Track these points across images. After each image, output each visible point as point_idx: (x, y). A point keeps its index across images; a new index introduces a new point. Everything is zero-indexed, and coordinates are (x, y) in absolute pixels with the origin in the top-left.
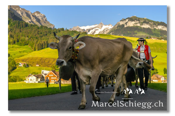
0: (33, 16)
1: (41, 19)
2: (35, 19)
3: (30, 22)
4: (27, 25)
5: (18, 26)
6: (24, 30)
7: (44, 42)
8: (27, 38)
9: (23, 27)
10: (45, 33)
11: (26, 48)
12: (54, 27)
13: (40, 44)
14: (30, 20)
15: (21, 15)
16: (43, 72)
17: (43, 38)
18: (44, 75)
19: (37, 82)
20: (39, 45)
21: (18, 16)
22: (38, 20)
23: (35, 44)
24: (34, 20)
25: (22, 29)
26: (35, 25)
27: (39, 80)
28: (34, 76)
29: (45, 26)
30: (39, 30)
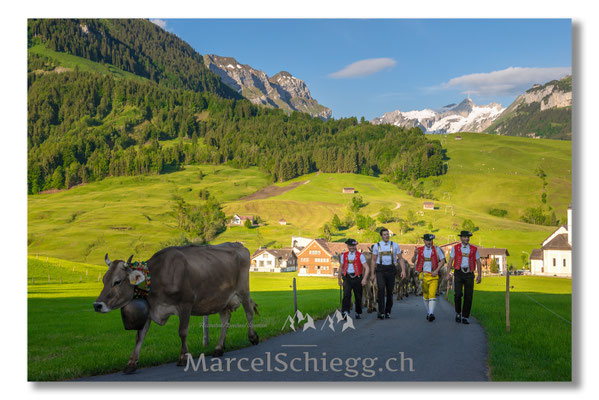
0: (271, 84)
1: (293, 95)
2: (279, 92)
3: (264, 102)
4: (256, 110)
5: (231, 115)
6: (248, 125)
7: (302, 157)
8: (254, 148)
9: (244, 116)
10: (304, 133)
11: (252, 175)
12: (329, 116)
13: (290, 163)
14: (263, 98)
15: (239, 83)
16: (295, 242)
17: (299, 145)
18: (296, 251)
19: (278, 270)
20: (288, 166)
21: (232, 87)
22: (286, 97)
23: (276, 164)
24: (276, 97)
25: (240, 122)
26: (277, 110)
27: (284, 264)
28: (271, 252)
29: (304, 112)
30: (288, 124)
